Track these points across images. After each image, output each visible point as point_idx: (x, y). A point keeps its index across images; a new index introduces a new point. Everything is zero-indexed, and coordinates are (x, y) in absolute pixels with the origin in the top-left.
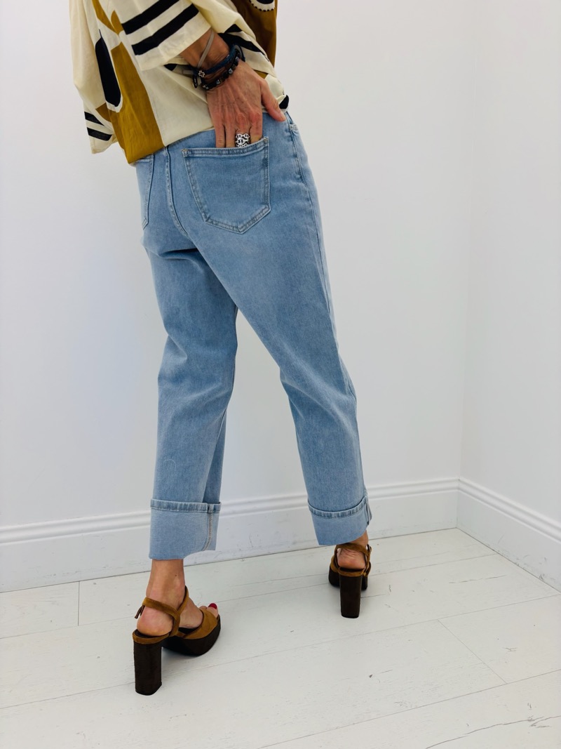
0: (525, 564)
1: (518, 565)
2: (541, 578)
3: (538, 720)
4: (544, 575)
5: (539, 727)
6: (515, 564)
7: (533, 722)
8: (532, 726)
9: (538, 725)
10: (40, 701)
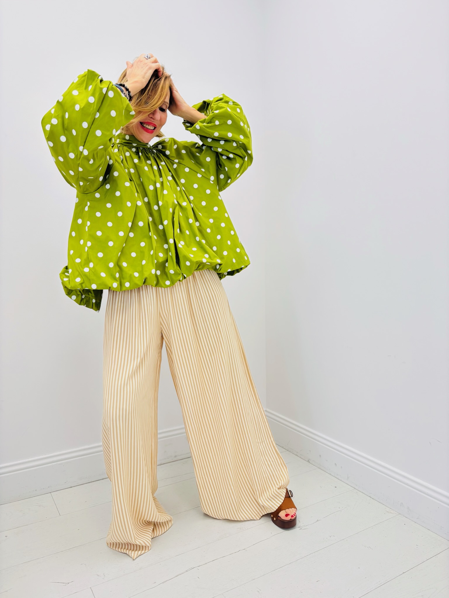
0: (301, 455)
1: (298, 456)
2: (308, 461)
4: (310, 459)
6: (296, 455)
10: (55, 554)
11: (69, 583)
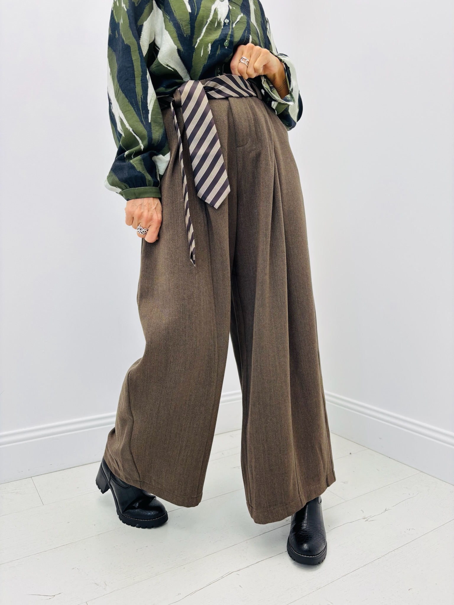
3: (367, 518)
5: (370, 521)
7: (366, 519)
8: (366, 521)
9: (369, 521)
10: (35, 554)
11: (54, 596)
